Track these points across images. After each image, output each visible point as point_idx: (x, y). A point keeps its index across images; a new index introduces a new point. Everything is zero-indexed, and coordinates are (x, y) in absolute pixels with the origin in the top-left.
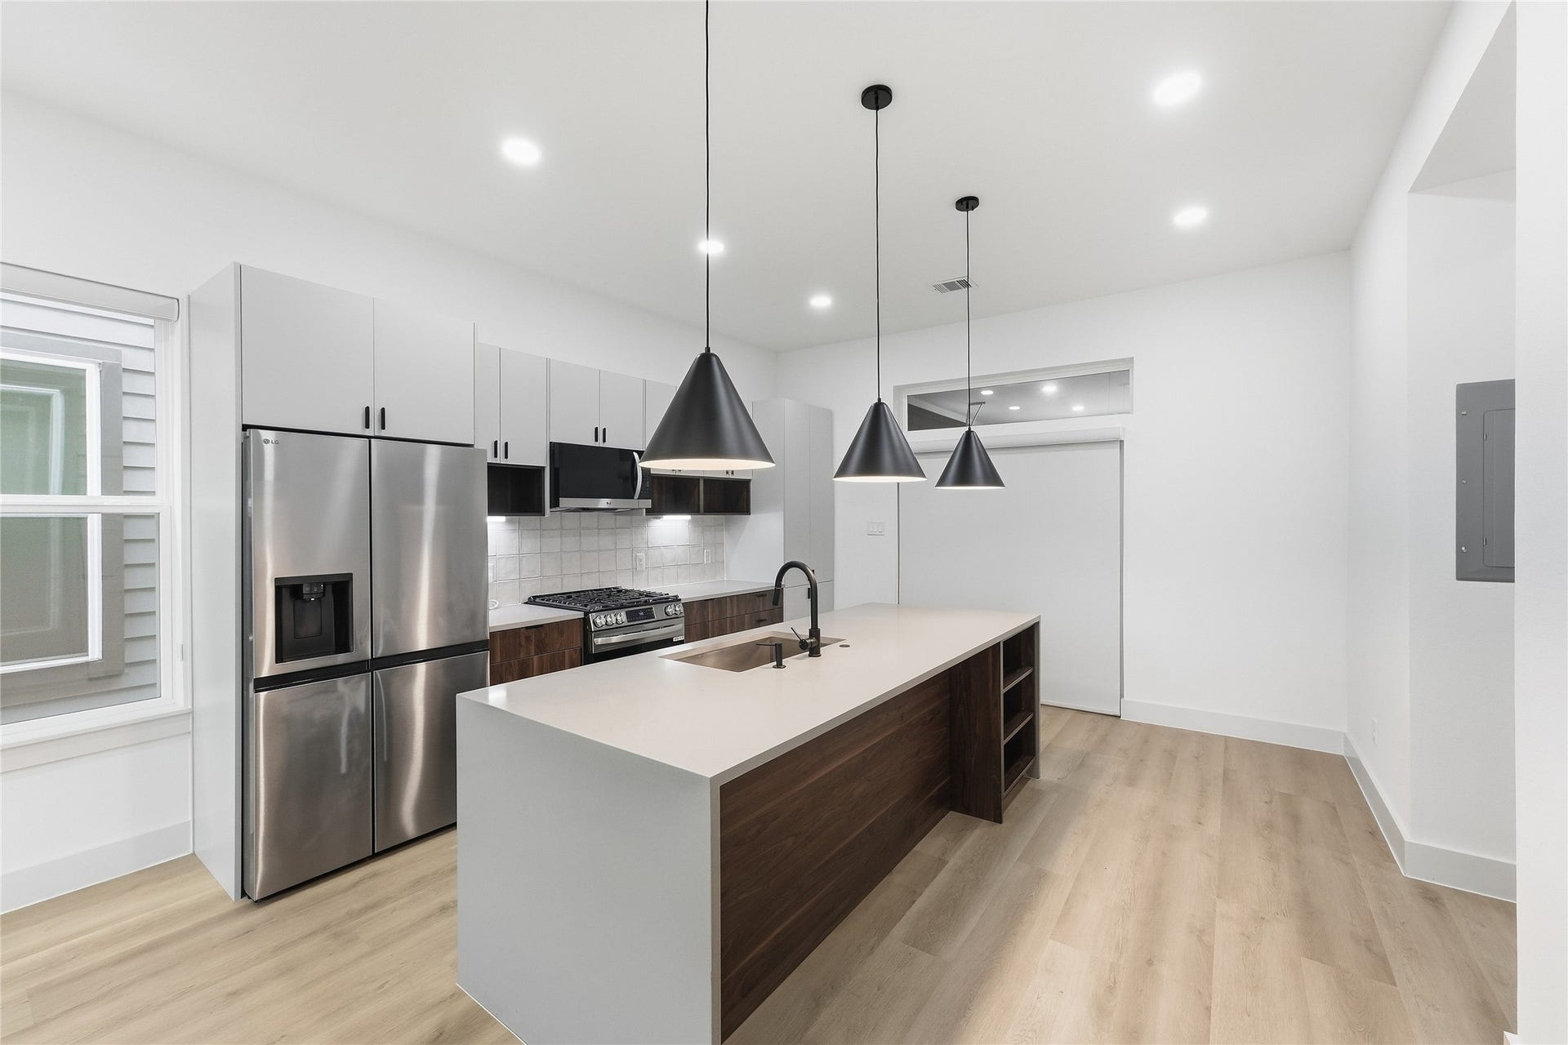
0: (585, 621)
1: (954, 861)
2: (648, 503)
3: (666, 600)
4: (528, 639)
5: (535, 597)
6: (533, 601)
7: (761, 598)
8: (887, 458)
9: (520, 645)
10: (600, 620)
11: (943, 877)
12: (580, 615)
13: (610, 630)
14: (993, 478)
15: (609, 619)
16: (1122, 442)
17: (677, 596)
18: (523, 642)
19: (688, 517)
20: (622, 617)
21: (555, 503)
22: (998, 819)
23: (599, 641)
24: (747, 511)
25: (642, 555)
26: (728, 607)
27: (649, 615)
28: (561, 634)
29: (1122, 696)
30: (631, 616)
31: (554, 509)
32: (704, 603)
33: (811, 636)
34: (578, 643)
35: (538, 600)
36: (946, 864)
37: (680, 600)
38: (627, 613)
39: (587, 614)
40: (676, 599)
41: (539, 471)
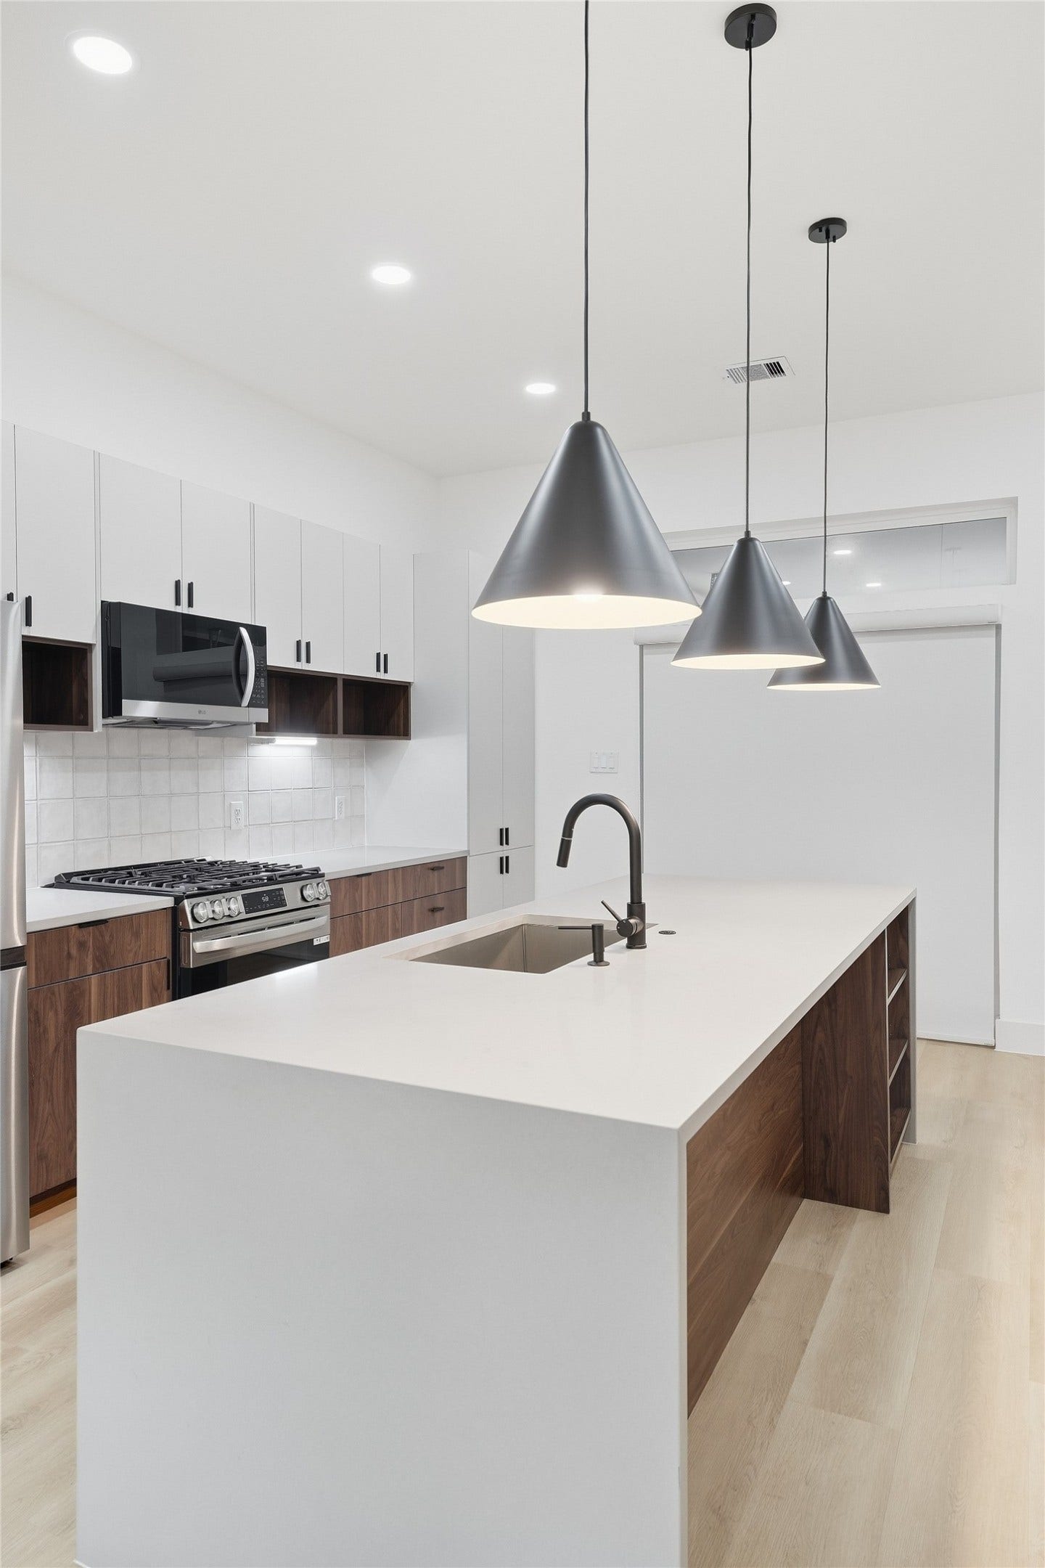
0: (176, 913)
1: (841, 1272)
2: (262, 715)
3: (297, 875)
4: (82, 945)
5: (69, 876)
6: (64, 881)
7: (436, 873)
8: (763, 623)
9: (69, 956)
10: (204, 910)
11: (834, 1300)
12: (168, 902)
13: (215, 927)
14: (860, 671)
15: (217, 909)
16: (998, 627)
17: (317, 870)
18: (74, 952)
19: (312, 741)
20: (235, 904)
21: (112, 708)
22: (882, 1206)
23: (199, 946)
24: (403, 731)
25: (239, 803)
26: (391, 886)
27: (278, 900)
28: (137, 935)
29: (997, 1015)
30: (252, 903)
31: (111, 720)
32: (355, 880)
33: (631, 914)
34: (163, 949)
35: (75, 880)
36: (832, 1279)
37: (323, 875)
38: (245, 898)
39: (178, 900)
40: (315, 874)
41: (81, 651)
